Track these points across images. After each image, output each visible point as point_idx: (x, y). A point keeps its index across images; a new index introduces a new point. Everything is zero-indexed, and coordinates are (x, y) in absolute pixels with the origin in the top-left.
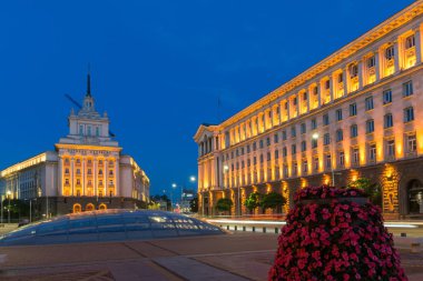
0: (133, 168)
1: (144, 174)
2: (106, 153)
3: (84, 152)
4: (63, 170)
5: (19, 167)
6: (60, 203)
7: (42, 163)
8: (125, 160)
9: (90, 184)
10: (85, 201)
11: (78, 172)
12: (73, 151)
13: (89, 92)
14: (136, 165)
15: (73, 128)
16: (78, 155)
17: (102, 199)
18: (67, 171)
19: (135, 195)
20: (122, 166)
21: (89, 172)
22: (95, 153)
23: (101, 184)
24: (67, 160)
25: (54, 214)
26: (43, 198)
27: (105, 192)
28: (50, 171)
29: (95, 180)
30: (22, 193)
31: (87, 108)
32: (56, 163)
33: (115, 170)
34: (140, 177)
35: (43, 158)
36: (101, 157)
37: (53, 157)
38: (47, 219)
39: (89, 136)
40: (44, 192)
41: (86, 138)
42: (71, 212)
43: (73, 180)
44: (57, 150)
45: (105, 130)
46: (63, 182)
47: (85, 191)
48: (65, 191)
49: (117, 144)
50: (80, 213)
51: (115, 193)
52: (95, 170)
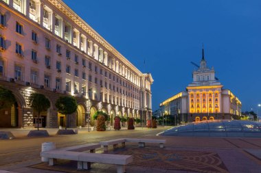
0: (231, 96)
1: (237, 99)
2: (213, 90)
3: (201, 90)
4: (190, 100)
5: (170, 100)
6: (190, 117)
7: (180, 97)
8: (225, 93)
9: (204, 107)
10: (202, 115)
11: (198, 100)
12: (195, 90)
13: (203, 58)
14: (232, 94)
15: (195, 78)
16: (198, 92)
17: (211, 114)
18: (192, 100)
19: (231, 112)
20: (223, 96)
21: (204, 100)
22: (207, 90)
23: (210, 106)
24: (192, 95)
25: (186, 122)
26: (181, 114)
27: (213, 110)
28: (184, 101)
29: (207, 104)
30: (171, 112)
31: (202, 67)
32: (186, 97)
33: (219, 98)
34: (235, 101)
35: (181, 95)
36: (210, 92)
37: (185, 94)
38: (183, 124)
39: (204, 81)
40: (181, 111)
41: (202, 82)
42: (195, 121)
43: (195, 105)
44: (187, 90)
45: (212, 77)
46: (190, 106)
47: (202, 110)
48: (192, 110)
49: (220, 84)
50: (199, 122)
51: (219, 111)
52: (207, 99)
